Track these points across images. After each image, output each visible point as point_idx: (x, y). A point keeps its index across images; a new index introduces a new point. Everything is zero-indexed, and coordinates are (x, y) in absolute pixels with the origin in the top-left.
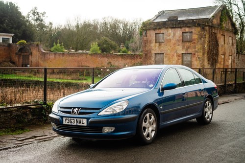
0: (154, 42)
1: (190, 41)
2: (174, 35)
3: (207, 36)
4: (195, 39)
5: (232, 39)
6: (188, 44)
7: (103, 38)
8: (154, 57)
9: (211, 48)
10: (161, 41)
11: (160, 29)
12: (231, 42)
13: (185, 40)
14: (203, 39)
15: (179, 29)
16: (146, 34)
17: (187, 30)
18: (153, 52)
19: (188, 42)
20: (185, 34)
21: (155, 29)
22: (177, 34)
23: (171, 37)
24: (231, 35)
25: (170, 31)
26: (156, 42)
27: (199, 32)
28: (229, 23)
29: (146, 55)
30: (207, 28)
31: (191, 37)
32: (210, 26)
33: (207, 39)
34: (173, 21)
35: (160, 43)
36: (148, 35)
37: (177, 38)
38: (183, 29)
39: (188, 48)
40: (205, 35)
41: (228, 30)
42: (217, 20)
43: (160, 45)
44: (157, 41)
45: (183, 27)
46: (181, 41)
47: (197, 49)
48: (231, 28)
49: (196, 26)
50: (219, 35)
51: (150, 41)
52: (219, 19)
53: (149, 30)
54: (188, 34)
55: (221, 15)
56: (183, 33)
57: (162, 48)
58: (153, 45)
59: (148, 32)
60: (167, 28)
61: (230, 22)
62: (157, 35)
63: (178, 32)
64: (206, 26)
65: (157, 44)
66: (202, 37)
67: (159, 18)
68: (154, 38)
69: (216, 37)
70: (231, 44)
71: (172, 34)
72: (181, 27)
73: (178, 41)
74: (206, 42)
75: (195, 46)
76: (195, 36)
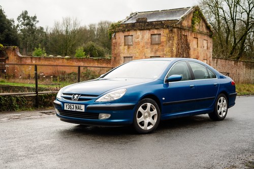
0: (123, 44)
1: (158, 44)
2: (143, 37)
3: (176, 38)
4: (163, 42)
5: (207, 43)
6: (157, 47)
7: (90, 43)
8: (123, 60)
9: (180, 51)
10: (130, 44)
11: (128, 31)
12: (205, 45)
13: (153, 43)
14: (171, 42)
15: (148, 31)
16: (115, 36)
17: (156, 32)
18: (122, 55)
19: (157, 44)
20: (154, 37)
21: (123, 31)
22: (145, 37)
23: (139, 40)
24: (206, 38)
25: (139, 33)
26: (125, 45)
27: (167, 34)
28: (202, 25)
29: (115, 58)
30: (175, 30)
31: (160, 39)
32: (178, 28)
33: (175, 41)
34: (141, 23)
35: (129, 46)
36: (117, 37)
37: (146, 40)
38: (152, 31)
39: (157, 51)
40: (173, 38)
41: (201, 33)
42: (188, 22)
43: (129, 48)
44: (126, 43)
45: (151, 29)
46: (150, 44)
47: (165, 52)
48: (205, 31)
49: (164, 28)
50: (190, 38)
51: (119, 44)
52: (190, 21)
53: (118, 32)
54: (157, 36)
55: (193, 17)
56: (151, 35)
57: (130, 51)
58: (122, 48)
59: (117, 34)
60: (135, 30)
61: (204, 24)
62: (126, 37)
63: (147, 34)
64: (174, 28)
65: (126, 47)
66: (170, 40)
67: (130, 20)
68: (123, 41)
69: (187, 40)
70: (205, 48)
71: (141, 37)
72: (149, 29)
73: (147, 43)
74: (175, 44)
75: (163, 49)
76: (163, 39)
